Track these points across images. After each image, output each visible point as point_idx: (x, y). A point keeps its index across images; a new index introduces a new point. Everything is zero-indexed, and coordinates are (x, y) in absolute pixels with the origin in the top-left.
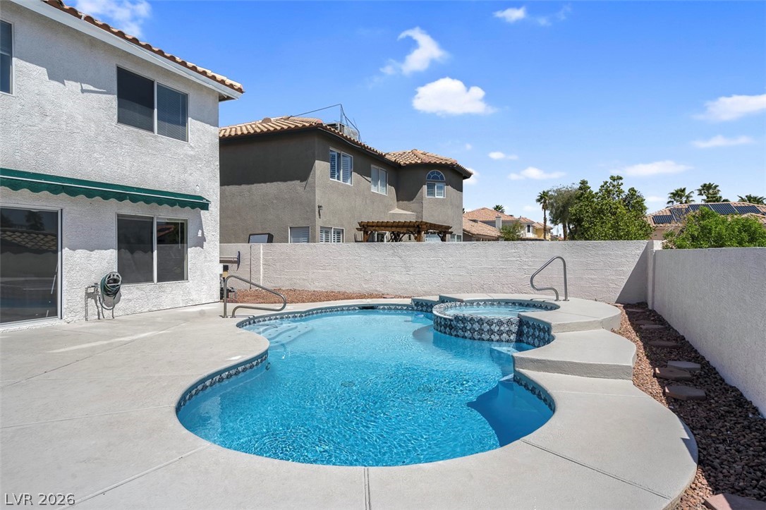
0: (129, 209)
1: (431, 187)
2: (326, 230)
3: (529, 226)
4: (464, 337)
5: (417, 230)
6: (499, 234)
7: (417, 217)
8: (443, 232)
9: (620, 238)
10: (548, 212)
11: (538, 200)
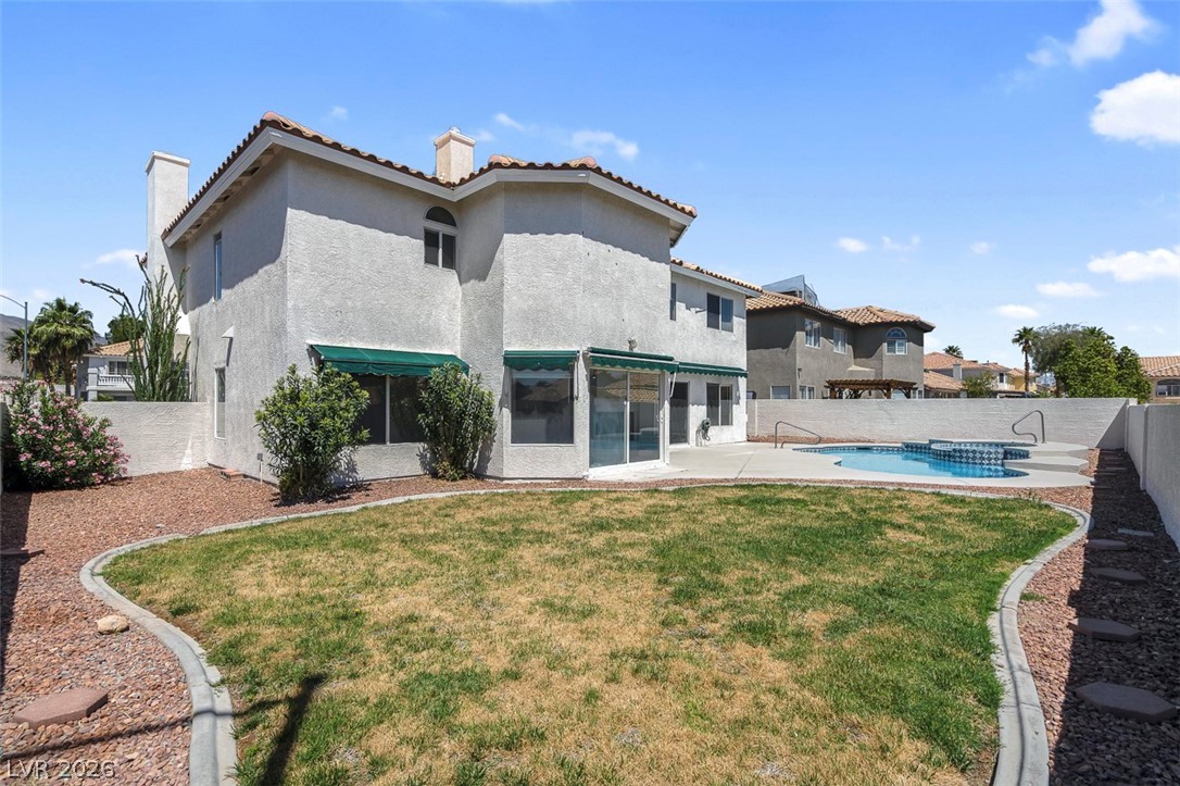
0: (712, 379)
1: (891, 344)
2: (803, 389)
3: (1002, 375)
4: (961, 462)
5: (885, 387)
6: (962, 387)
7: (876, 374)
8: (908, 388)
9: (1100, 396)
10: (1030, 360)
11: (1015, 341)
